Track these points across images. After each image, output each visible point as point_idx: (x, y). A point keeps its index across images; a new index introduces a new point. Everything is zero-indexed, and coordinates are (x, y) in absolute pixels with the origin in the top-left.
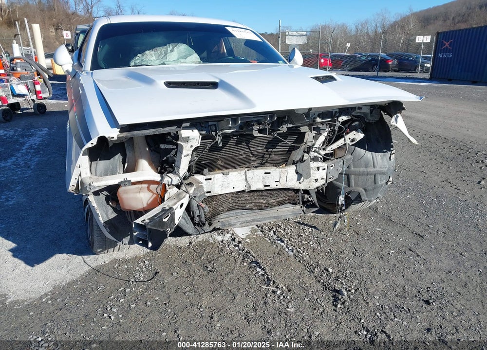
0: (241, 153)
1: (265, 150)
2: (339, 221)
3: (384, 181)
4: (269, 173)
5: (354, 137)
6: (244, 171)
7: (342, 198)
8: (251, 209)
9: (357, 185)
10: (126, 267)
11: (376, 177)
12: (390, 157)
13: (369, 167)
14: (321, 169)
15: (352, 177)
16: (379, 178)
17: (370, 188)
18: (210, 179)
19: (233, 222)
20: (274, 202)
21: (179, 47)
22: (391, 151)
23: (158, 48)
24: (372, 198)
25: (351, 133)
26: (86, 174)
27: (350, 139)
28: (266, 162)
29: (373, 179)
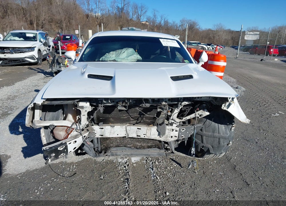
0: (124, 116)
1: (139, 116)
2: (191, 163)
3: (226, 143)
4: (140, 129)
5: (202, 113)
6: (125, 126)
7: (193, 150)
8: (130, 147)
9: (207, 143)
10: (64, 167)
11: (220, 140)
12: (231, 129)
13: (215, 133)
14: (174, 130)
15: (204, 138)
16: (222, 141)
17: (216, 146)
18: (103, 128)
19: (118, 153)
20: (145, 146)
21: (128, 50)
22: (233, 125)
23: (117, 50)
24: (217, 153)
25: (200, 111)
26: (37, 119)
27: (199, 114)
28: (140, 122)
29: (218, 141)
